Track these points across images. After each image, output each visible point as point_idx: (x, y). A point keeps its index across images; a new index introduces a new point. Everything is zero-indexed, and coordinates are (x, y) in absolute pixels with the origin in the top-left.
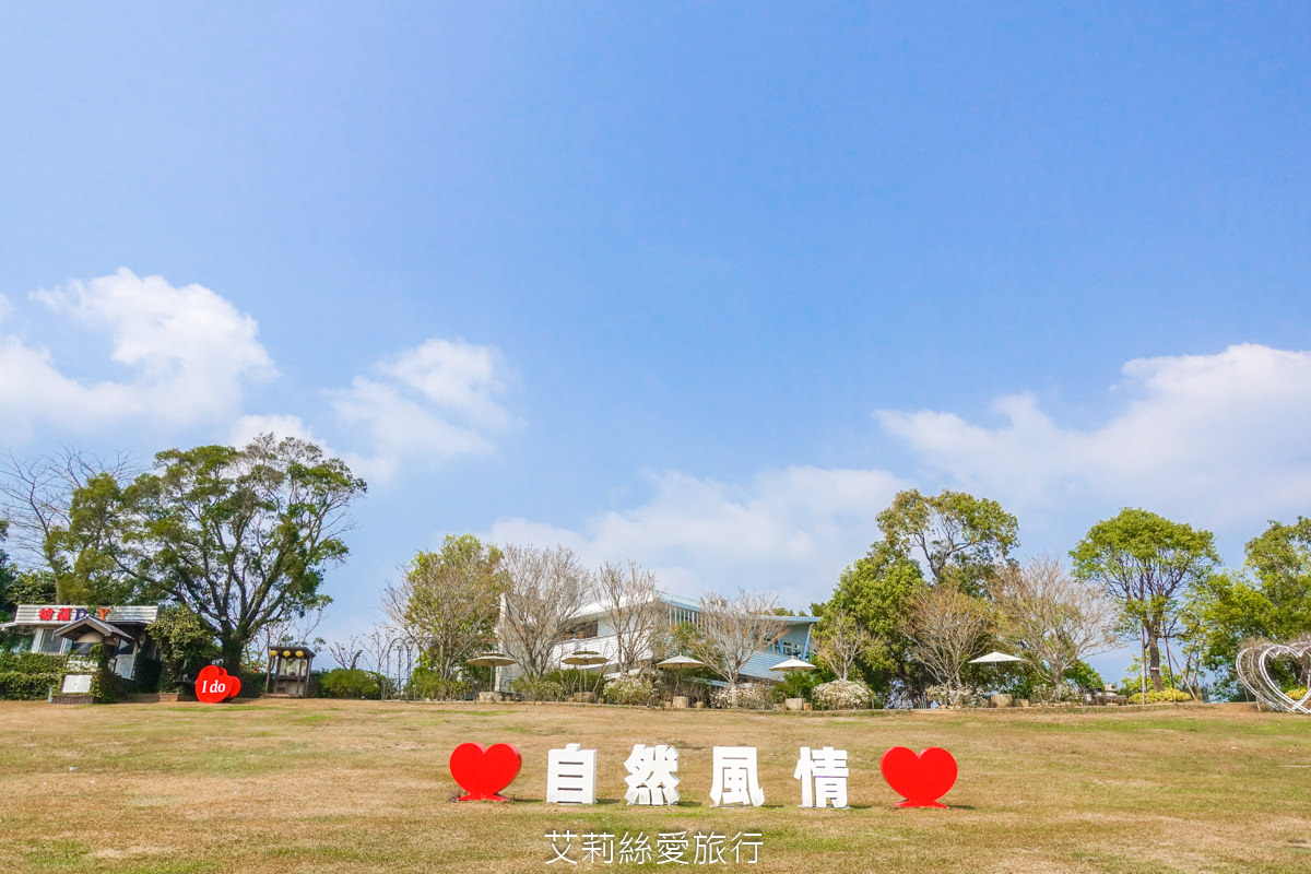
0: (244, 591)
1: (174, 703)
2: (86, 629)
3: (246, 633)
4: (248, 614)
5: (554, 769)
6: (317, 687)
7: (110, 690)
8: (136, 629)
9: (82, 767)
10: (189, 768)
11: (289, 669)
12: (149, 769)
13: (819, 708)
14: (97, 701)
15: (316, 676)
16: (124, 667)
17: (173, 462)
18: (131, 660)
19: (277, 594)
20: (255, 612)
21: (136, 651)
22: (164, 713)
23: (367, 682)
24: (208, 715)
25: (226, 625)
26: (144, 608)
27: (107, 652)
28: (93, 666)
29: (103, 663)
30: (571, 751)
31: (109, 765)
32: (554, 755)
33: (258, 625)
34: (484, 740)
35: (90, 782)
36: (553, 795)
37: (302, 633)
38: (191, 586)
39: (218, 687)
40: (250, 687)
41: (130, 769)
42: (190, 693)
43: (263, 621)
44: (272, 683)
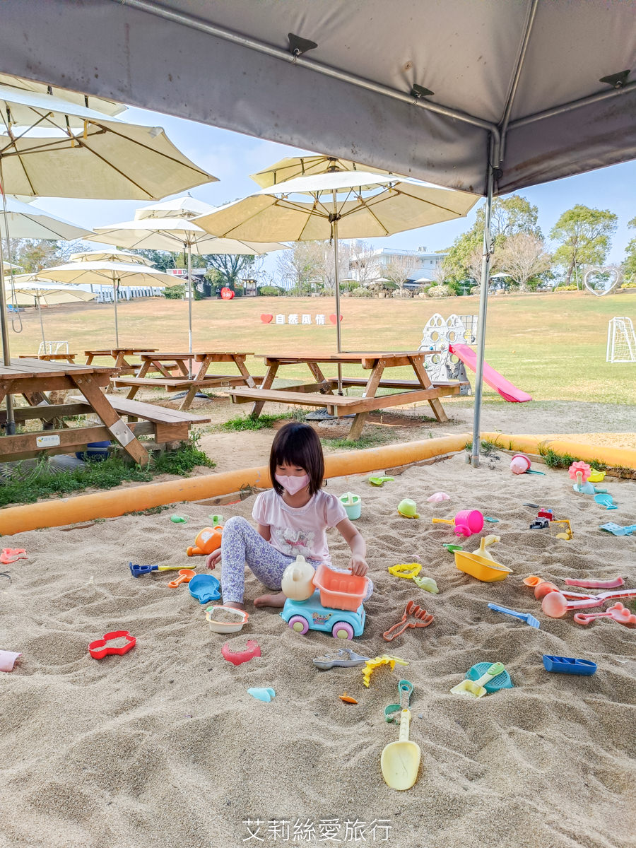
1: (216, 300)
3: (235, 274)
4: (234, 267)
5: (277, 318)
6: (259, 293)
7: (198, 296)
8: (201, 276)
10: (221, 319)
11: (249, 286)
12: (214, 318)
13: (430, 296)
14: (195, 300)
15: (259, 288)
16: (200, 288)
18: (202, 285)
19: (242, 260)
20: (236, 266)
21: (203, 283)
22: (212, 303)
23: (276, 290)
24: (226, 303)
25: (227, 271)
26: (203, 269)
27: (195, 284)
28: (192, 289)
29: (195, 288)
30: (280, 315)
33: (238, 271)
34: (264, 313)
36: (277, 323)
38: (215, 260)
39: (228, 294)
40: (238, 293)
42: (220, 295)
43: (240, 269)
44: (245, 292)
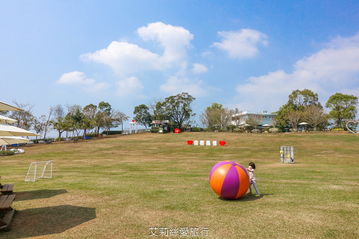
0: (180, 116)
1: (173, 133)
2: (160, 124)
3: (181, 122)
4: (181, 120)
5: (195, 142)
6: (191, 130)
7: (165, 132)
8: (166, 123)
9: (162, 142)
10: (171, 142)
11: (187, 128)
12: (167, 142)
13: (270, 132)
14: (164, 133)
15: (191, 128)
16: (166, 129)
17: (167, 99)
18: (167, 127)
19: (185, 116)
20: (182, 119)
21: (167, 126)
22: (171, 135)
23: (198, 129)
24: (176, 135)
25: (178, 121)
26: (167, 121)
27: (163, 127)
28: (162, 129)
29: (163, 129)
31: (164, 142)
32: (195, 141)
33: (183, 121)
34: (190, 140)
35: (163, 143)
37: (192, 120)
38: (173, 117)
39: (177, 131)
40: (182, 130)
41: (166, 142)
42: (174, 132)
44: (185, 130)
